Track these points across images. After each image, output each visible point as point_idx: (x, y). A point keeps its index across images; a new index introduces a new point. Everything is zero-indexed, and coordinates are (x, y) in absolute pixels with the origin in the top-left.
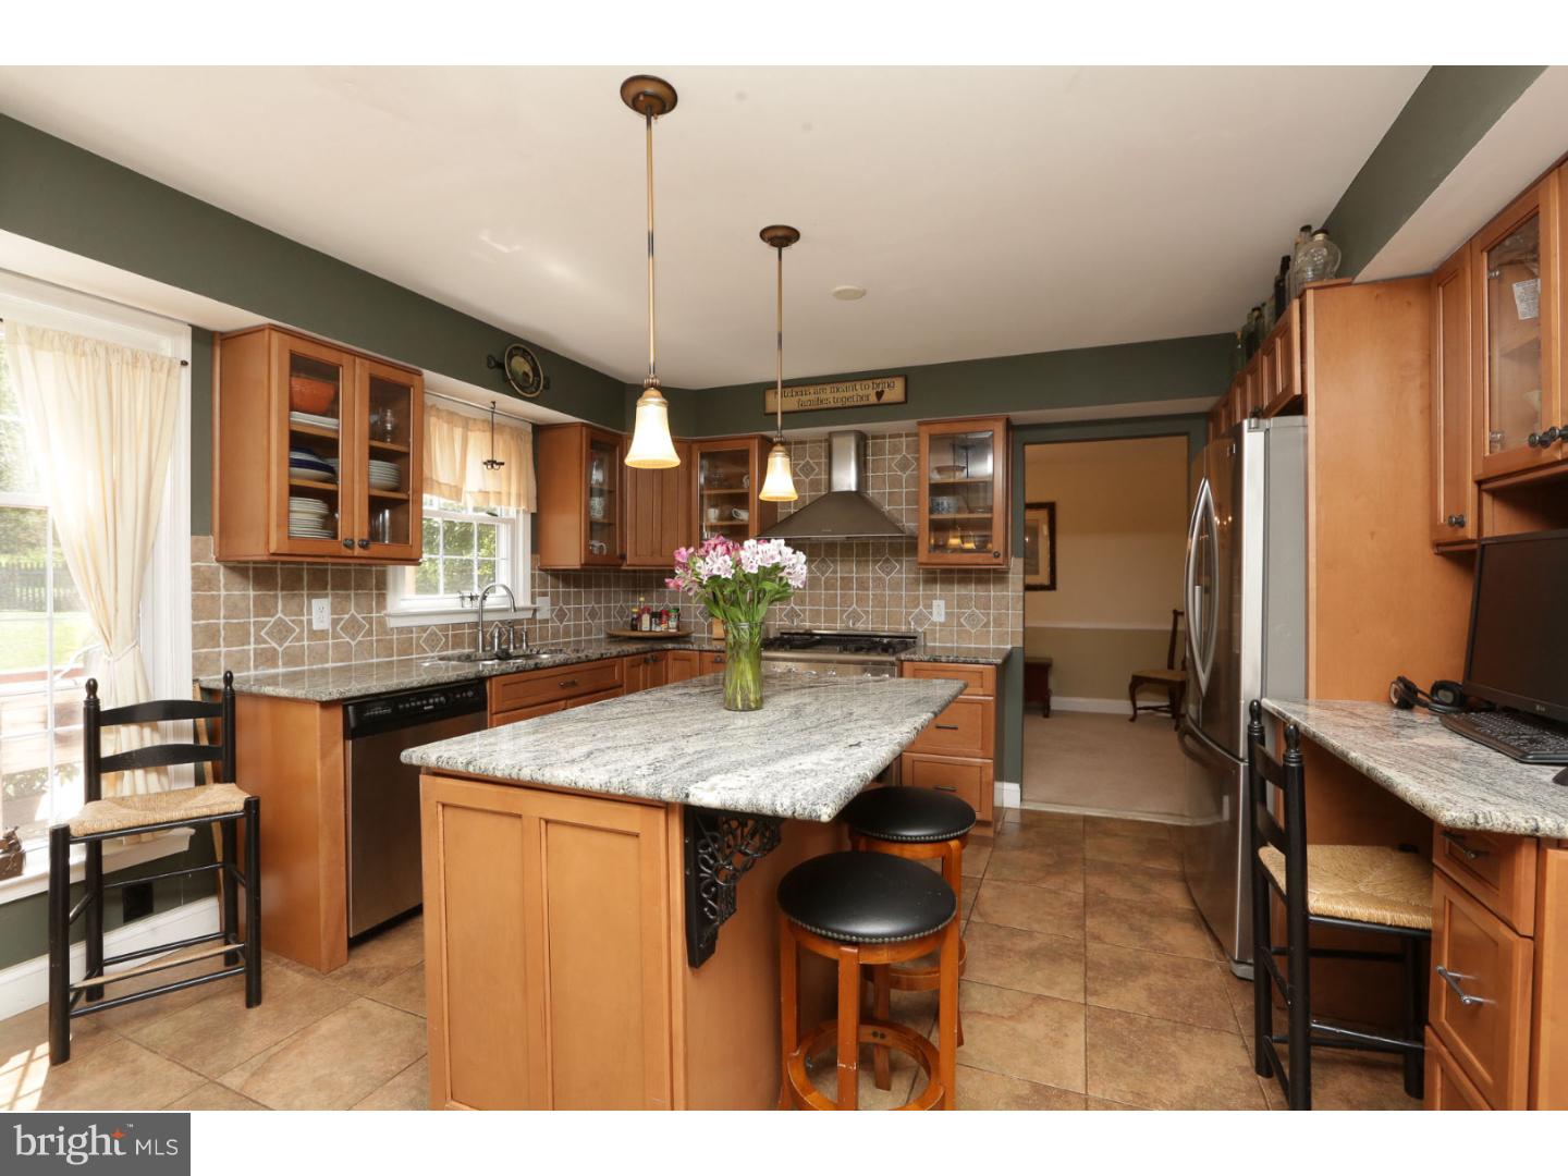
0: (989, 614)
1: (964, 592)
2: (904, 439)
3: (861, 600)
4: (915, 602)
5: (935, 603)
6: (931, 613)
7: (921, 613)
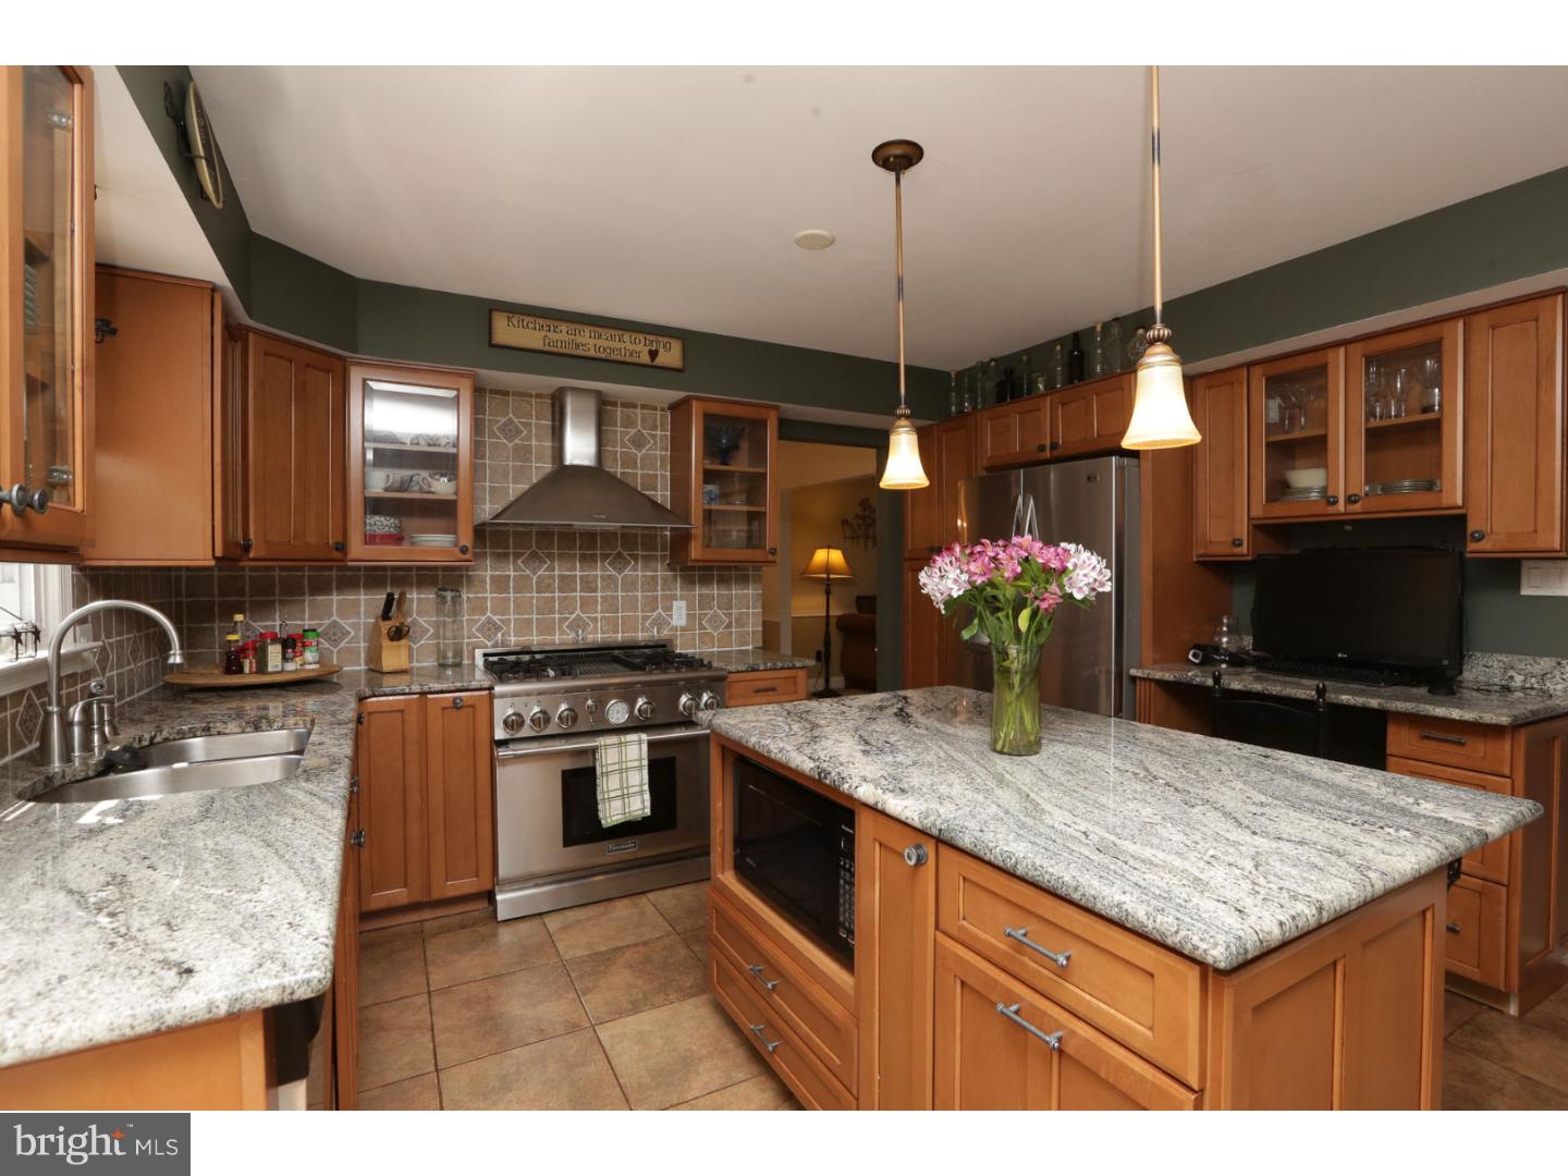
0: (731, 614)
1: (705, 591)
2: (639, 411)
3: (587, 604)
4: (652, 604)
5: (676, 604)
6: (670, 616)
7: (659, 615)
